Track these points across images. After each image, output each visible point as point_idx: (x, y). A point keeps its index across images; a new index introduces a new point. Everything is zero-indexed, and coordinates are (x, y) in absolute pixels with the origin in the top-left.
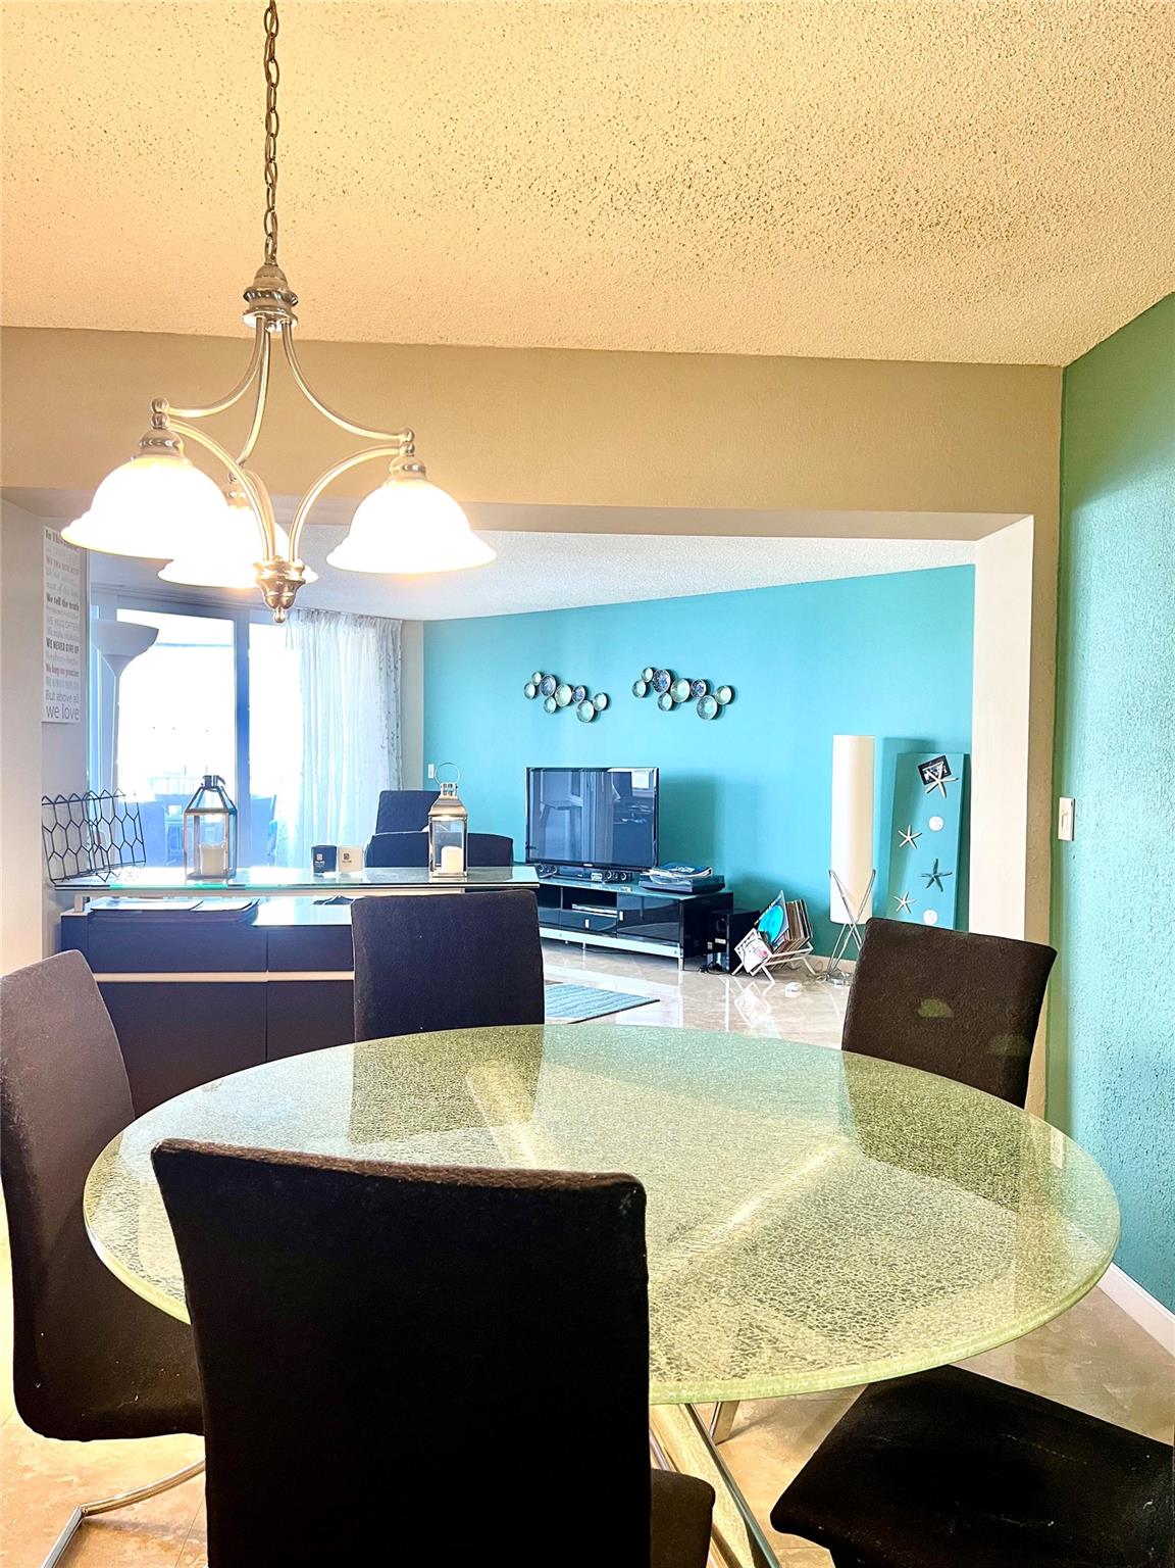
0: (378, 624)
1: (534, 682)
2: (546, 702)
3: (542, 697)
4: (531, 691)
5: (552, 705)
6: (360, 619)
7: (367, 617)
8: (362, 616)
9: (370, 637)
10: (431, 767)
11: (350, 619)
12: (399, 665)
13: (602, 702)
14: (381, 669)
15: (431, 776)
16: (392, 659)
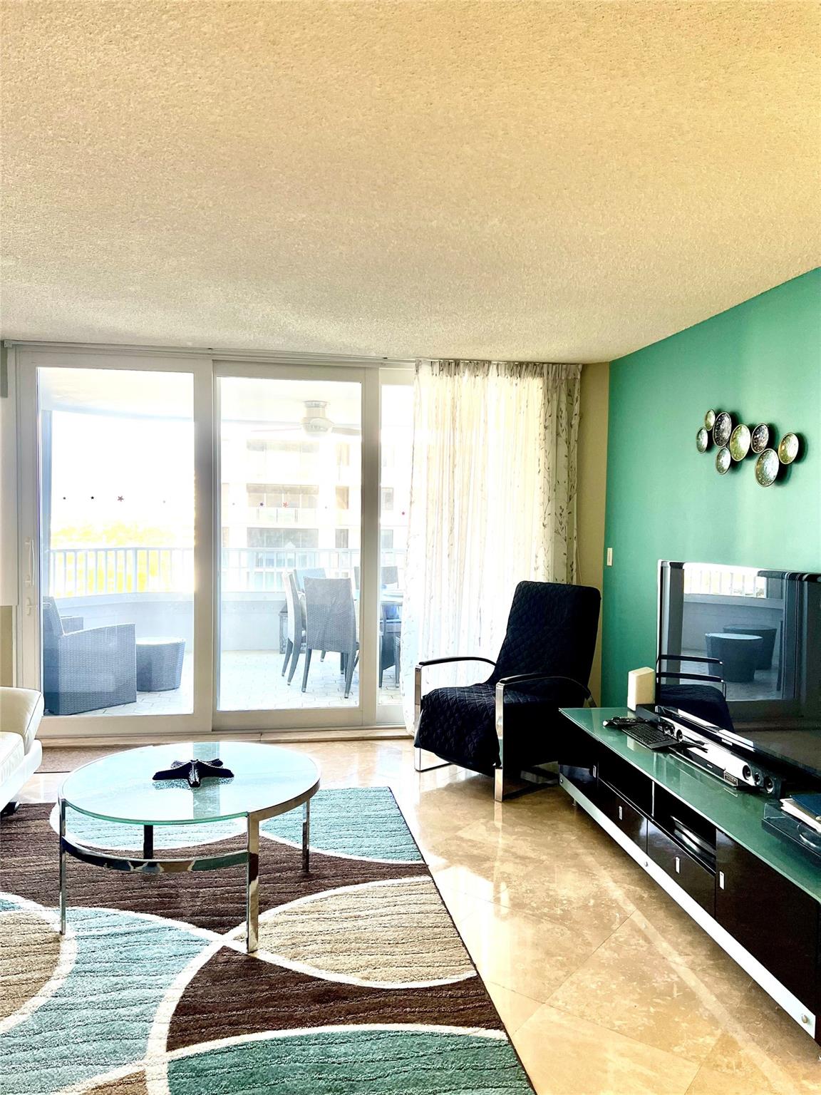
0: (545, 371)
1: (708, 426)
2: (719, 457)
3: (717, 449)
4: (704, 441)
5: (726, 461)
6: (519, 368)
7: (528, 364)
8: (521, 364)
9: (534, 388)
10: (610, 550)
11: (502, 369)
12: (575, 422)
13: (792, 449)
14: (546, 428)
15: (609, 563)
16: (564, 414)
